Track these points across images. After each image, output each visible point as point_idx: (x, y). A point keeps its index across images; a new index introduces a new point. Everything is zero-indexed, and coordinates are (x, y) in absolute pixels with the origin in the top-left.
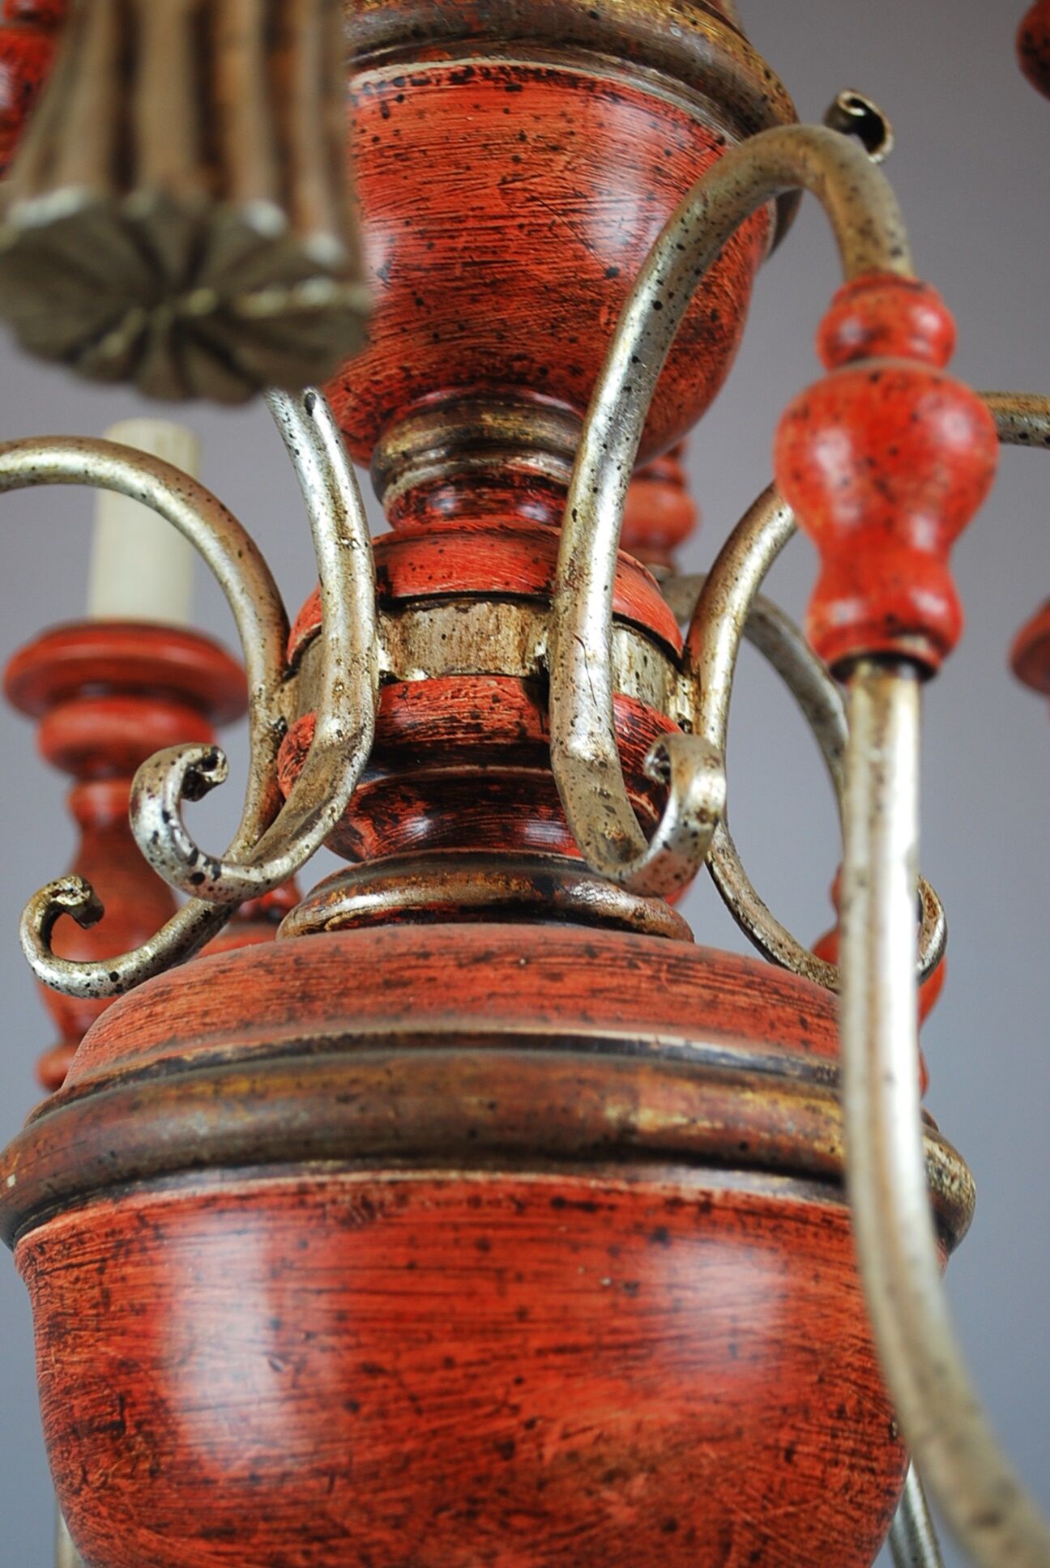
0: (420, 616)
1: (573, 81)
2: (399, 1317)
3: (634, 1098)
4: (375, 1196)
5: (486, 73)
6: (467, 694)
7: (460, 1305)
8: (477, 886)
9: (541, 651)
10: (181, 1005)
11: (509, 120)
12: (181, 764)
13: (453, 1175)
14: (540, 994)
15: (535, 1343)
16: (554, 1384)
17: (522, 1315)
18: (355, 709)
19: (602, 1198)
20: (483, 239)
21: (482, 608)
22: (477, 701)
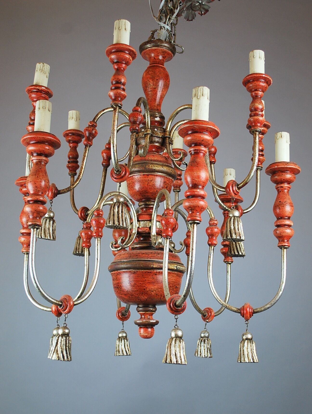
0: (141, 222)
1: (153, 175)
2: (137, 280)
3: (153, 265)
4: (135, 272)
5: (146, 174)
7: (141, 279)
8: (145, 245)
9: (150, 225)
10: (122, 256)
11: (148, 179)
12: (121, 238)
13: (141, 270)
16: (148, 285)
17: (146, 280)
18: (136, 230)
20: (146, 189)
21: (146, 221)
22: (145, 229)
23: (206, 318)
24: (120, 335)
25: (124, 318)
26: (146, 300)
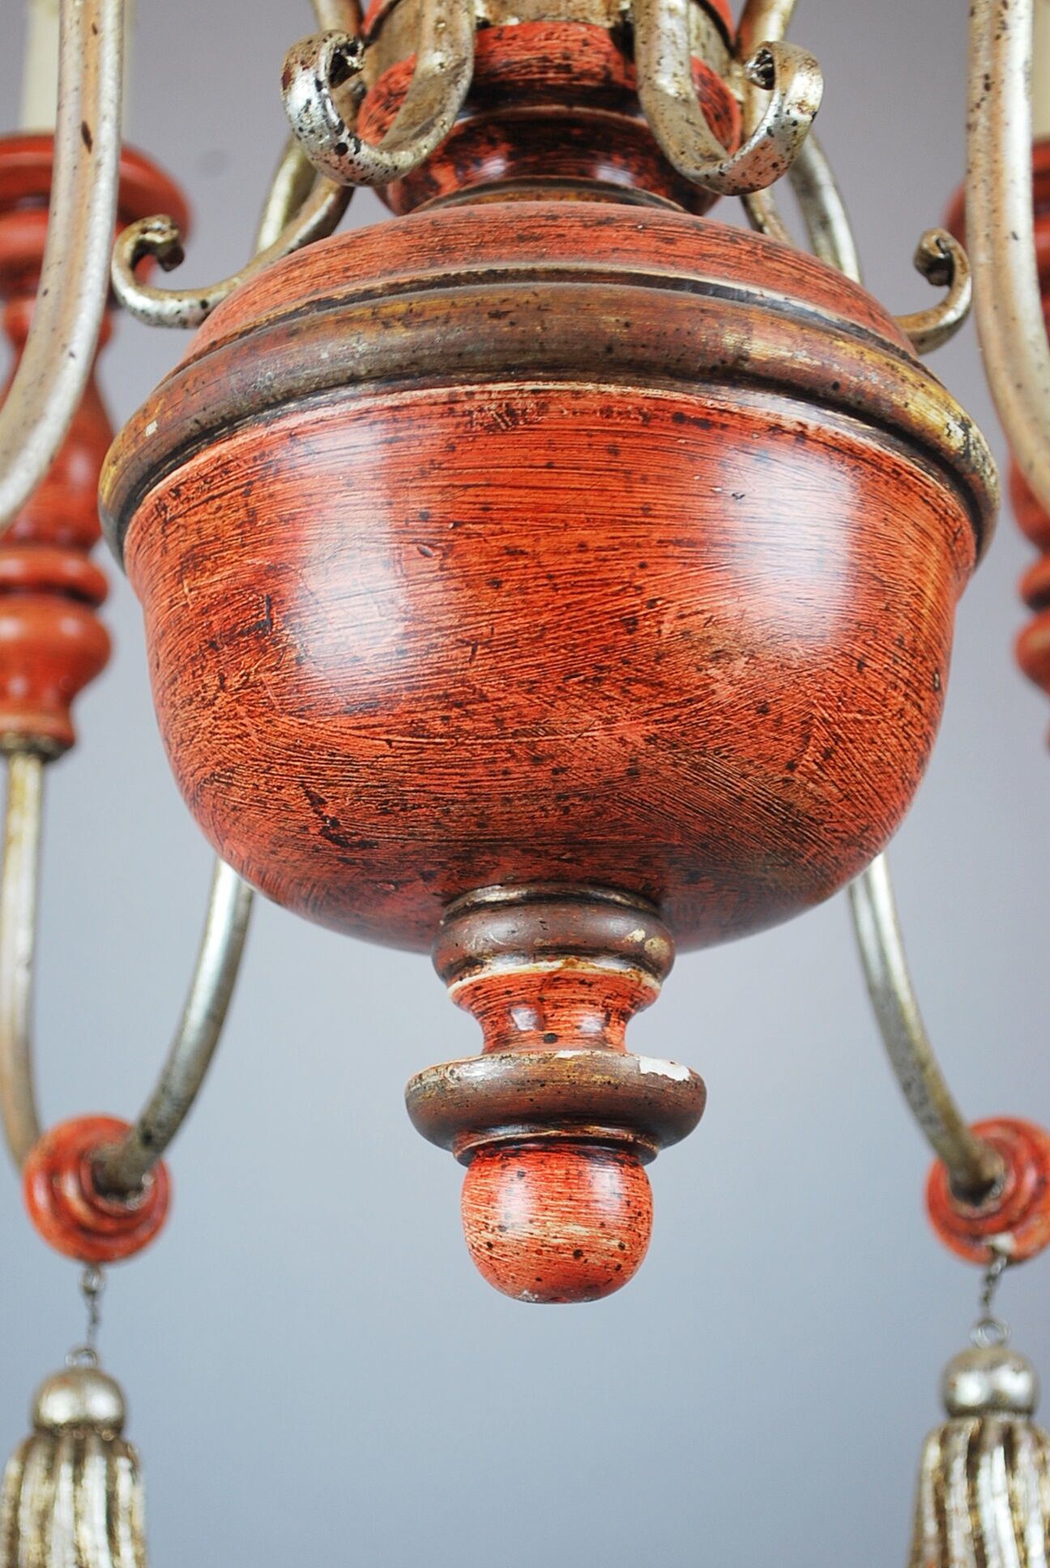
2: (539, 508)
3: (747, 330)
4: (519, 404)
6: (558, 38)
7: (592, 498)
9: (625, 5)
13: (590, 386)
14: (656, 252)
15: (657, 536)
16: (671, 570)
17: (646, 510)
18: (456, 45)
19: (716, 418)
22: (569, 44)
23: (990, 1215)
24: (59, 1409)
25: (109, 1226)
26: (621, 768)
